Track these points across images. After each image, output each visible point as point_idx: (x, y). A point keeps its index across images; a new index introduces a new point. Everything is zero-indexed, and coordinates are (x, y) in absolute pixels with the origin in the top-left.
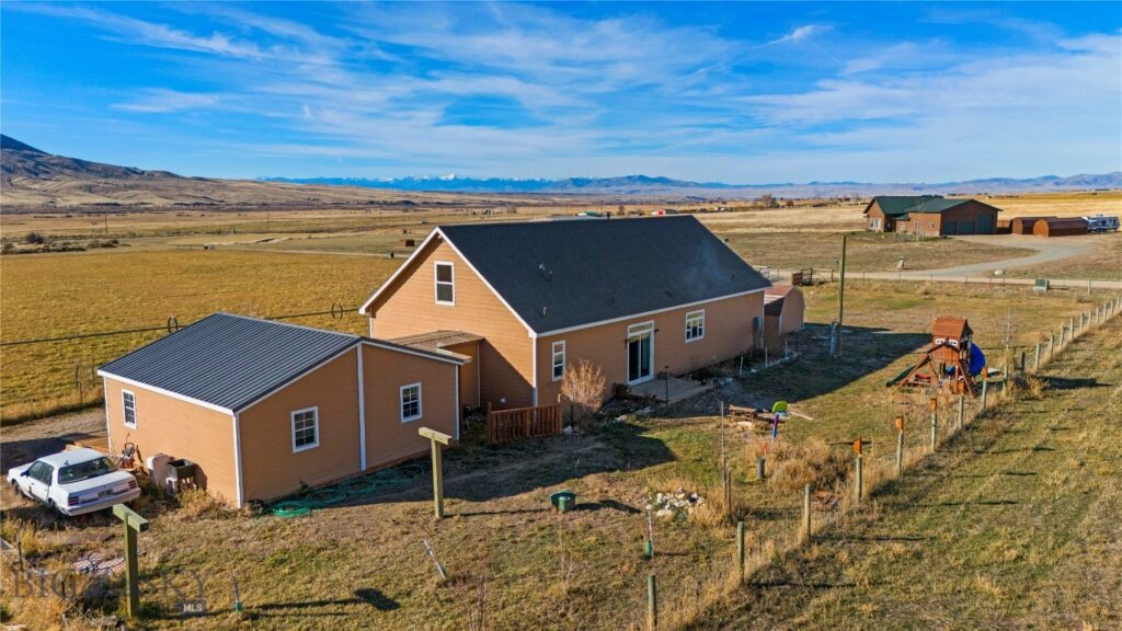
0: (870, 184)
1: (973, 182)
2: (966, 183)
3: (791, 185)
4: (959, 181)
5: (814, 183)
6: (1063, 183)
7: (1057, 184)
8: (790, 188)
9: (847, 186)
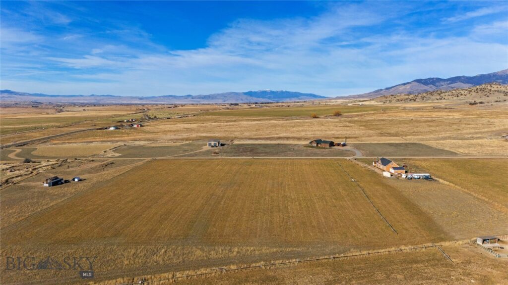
0: (120, 96)
1: (162, 96)
2: (160, 97)
3: (81, 96)
4: (157, 96)
5: (93, 95)
6: (195, 98)
7: (192, 98)
8: (82, 98)
9: (109, 97)
